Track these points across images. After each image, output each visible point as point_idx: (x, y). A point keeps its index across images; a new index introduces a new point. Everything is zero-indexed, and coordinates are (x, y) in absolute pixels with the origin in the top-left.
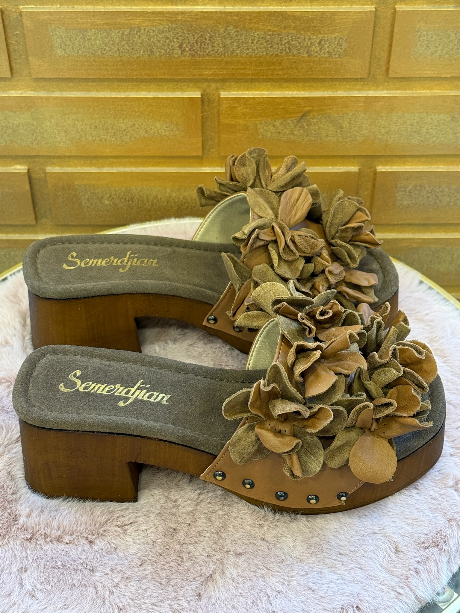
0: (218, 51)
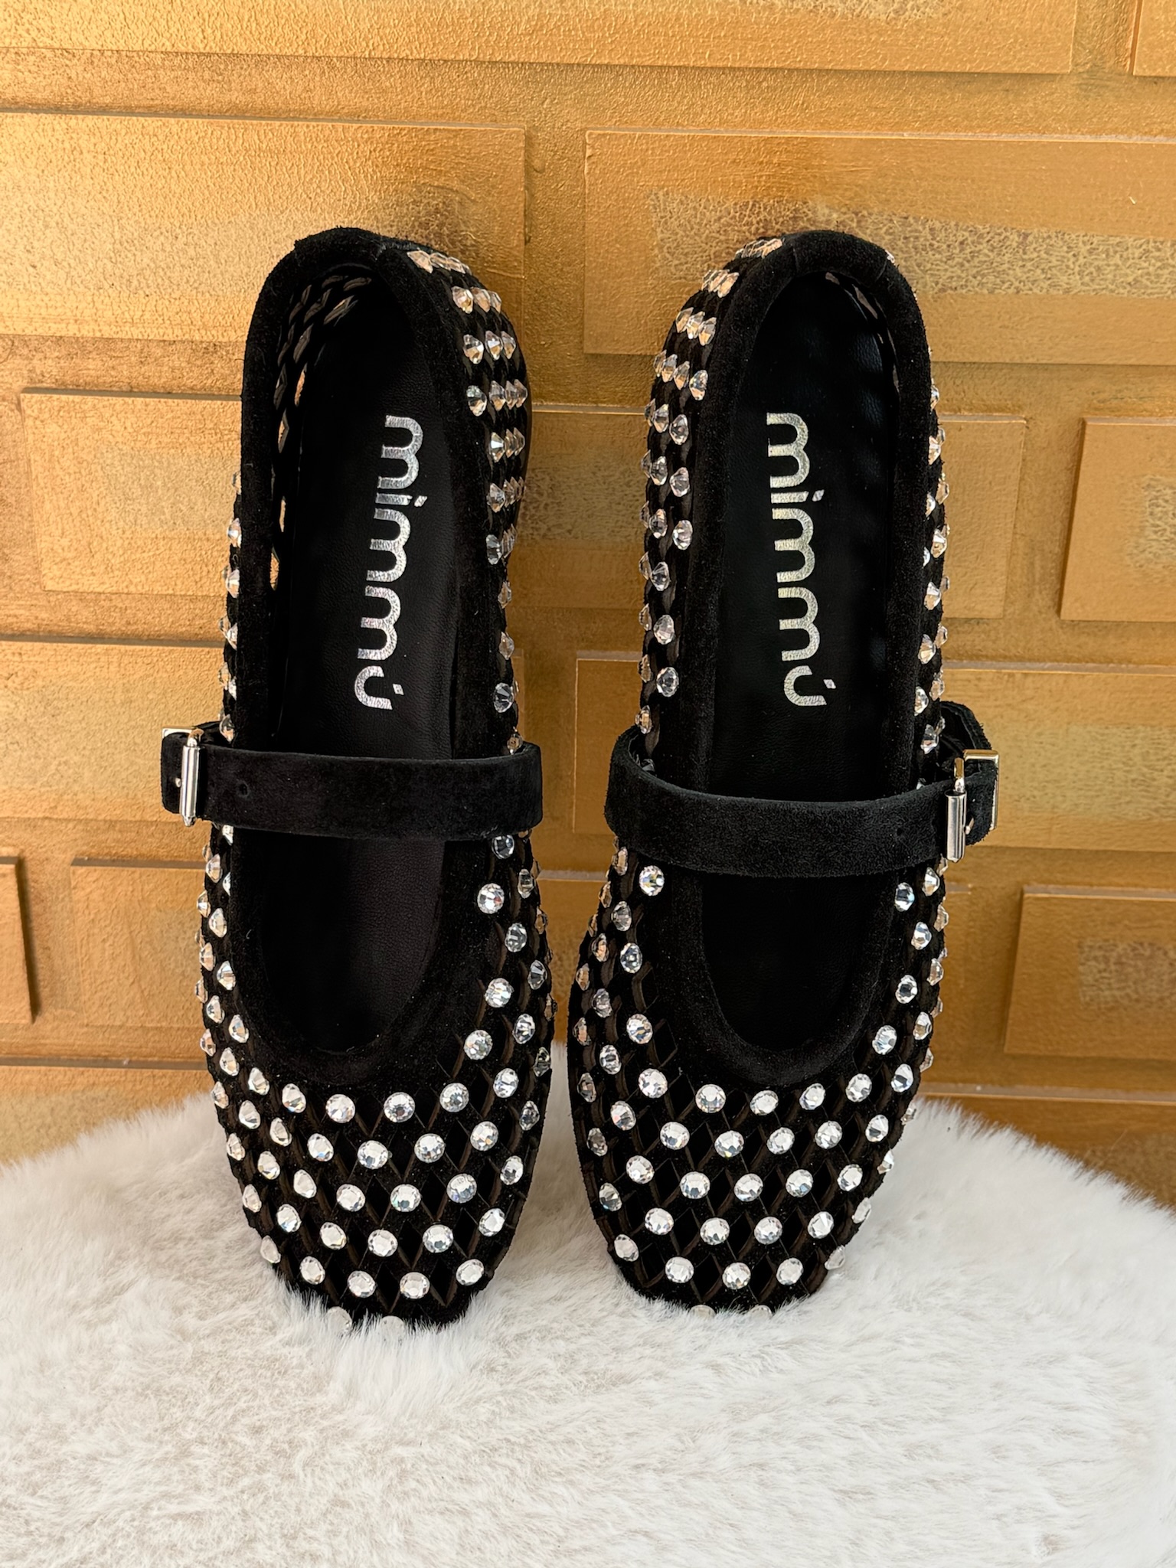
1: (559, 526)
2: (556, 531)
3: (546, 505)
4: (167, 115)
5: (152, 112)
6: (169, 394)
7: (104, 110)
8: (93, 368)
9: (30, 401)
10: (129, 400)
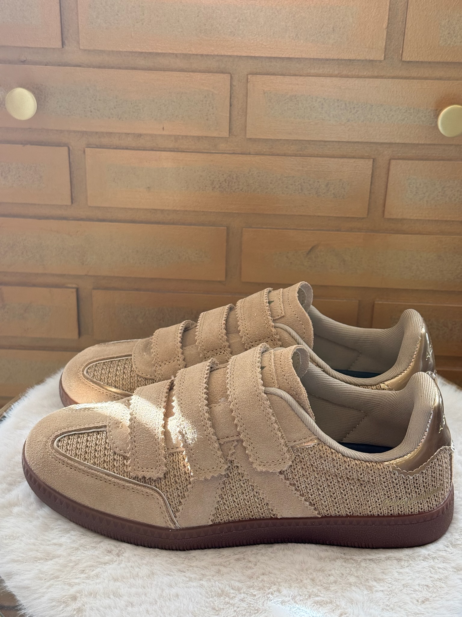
0: (242, 189)
1: (238, 188)
2: (237, 190)
3: (235, 182)
4: (130, 69)
5: (126, 68)
6: (127, 149)
7: (112, 68)
8: (105, 141)
9: (87, 150)
10: (115, 150)
